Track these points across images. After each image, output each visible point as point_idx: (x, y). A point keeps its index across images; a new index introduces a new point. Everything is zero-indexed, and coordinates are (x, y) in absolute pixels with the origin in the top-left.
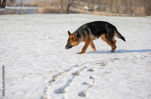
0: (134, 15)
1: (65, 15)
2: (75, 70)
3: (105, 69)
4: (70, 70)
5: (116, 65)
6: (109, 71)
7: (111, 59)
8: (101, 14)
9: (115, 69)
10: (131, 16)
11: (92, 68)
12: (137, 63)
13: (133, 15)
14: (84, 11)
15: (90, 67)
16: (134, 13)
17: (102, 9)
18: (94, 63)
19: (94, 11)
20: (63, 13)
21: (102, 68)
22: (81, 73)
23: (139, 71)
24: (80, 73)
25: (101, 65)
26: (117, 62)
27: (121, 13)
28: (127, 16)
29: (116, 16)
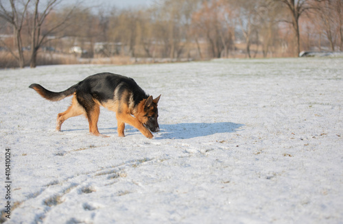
0: (186, 59)
1: (28, 70)
2: (50, 192)
3: (119, 185)
4: (38, 194)
5: (143, 173)
6: (127, 189)
7: (133, 161)
8: (112, 63)
9: (140, 184)
10: (178, 61)
11: (89, 184)
12: (190, 166)
13: (183, 60)
14: (72, 57)
15: (85, 184)
16: (185, 55)
17: (113, 51)
18: (93, 174)
19: (95, 56)
20: (24, 66)
21: (111, 184)
22: (65, 198)
23: (194, 183)
24: (62, 199)
25: (109, 178)
26: (145, 168)
27: (156, 57)
28: (168, 62)
29: (145, 63)
